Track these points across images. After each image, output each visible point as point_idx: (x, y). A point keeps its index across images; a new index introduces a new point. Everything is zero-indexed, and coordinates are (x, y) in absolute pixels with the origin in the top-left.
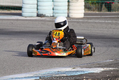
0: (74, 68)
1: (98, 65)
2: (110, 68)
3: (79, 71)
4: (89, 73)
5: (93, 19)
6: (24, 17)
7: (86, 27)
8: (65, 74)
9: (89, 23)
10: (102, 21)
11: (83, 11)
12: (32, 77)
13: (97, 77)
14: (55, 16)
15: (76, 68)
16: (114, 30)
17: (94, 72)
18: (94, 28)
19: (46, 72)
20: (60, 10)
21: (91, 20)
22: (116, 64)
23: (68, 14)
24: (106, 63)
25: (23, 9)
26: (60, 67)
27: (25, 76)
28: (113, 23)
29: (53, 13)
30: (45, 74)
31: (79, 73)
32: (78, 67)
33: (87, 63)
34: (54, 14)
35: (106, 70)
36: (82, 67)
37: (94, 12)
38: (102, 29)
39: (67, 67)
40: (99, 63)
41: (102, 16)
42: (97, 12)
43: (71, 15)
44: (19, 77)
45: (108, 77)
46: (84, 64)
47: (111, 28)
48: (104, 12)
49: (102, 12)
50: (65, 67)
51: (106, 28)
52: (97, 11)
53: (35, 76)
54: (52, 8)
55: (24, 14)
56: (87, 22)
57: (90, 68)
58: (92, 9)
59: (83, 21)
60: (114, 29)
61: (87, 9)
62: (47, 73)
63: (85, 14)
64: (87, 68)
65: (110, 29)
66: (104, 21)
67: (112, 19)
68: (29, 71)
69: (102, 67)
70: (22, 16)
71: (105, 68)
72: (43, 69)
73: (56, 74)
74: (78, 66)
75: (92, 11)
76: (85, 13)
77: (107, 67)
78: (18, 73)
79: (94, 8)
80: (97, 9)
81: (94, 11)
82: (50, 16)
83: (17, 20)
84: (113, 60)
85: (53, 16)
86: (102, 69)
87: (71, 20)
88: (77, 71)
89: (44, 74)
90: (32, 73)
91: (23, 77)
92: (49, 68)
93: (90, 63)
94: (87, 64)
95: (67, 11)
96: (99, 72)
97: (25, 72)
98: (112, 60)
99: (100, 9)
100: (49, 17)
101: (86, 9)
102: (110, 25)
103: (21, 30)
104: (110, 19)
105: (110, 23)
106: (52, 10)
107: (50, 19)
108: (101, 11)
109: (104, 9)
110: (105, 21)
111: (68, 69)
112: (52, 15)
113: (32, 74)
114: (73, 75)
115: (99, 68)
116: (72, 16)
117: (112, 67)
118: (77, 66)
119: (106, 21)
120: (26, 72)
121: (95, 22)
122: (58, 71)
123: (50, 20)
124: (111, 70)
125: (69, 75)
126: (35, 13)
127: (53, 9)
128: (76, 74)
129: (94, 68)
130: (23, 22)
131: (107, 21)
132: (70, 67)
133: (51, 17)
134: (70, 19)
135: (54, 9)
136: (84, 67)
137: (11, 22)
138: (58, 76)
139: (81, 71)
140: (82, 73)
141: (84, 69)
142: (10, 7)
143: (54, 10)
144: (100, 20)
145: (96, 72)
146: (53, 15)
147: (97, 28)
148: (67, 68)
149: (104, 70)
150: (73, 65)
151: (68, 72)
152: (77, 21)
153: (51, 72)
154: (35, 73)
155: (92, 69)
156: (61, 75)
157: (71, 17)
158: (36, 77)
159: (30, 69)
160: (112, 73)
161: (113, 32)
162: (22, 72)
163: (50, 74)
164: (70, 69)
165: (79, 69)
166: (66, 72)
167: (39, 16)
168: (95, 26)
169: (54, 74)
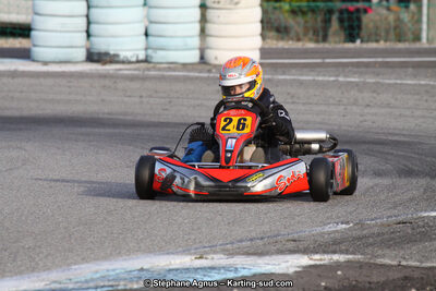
0: (201, 258)
1: (291, 245)
2: (336, 257)
3: (219, 269)
4: (255, 275)
5: (294, 71)
6: (38, 61)
9: (277, 84)
10: (326, 78)
11: (258, 42)
14: (154, 60)
15: (210, 256)
16: (367, 110)
17: (273, 271)
18: (293, 103)
19: (97, 272)
20: (171, 37)
21: (284, 73)
22: (359, 239)
23: (202, 51)
24: (322, 235)
25: (33, 33)
26: (150, 252)
28: (365, 83)
29: (146, 49)
30: (92, 280)
31: (216, 277)
32: (215, 252)
33: (254, 234)
34: (150, 52)
35: (318, 263)
36: (231, 254)
37: (299, 45)
38: (323, 108)
39: (177, 253)
40: (296, 236)
41: (328, 61)
42: (311, 45)
43: (211, 55)
45: (325, 288)
46: (241, 241)
47: (355, 103)
48: (336, 42)
49: (327, 45)
50: (168, 254)
51: (339, 103)
52: (310, 40)
53: (54, 286)
54: (143, 31)
55: (38, 52)
56: (269, 80)
57: (261, 254)
58: (292, 34)
60: (368, 105)
61: (273, 34)
62: (98, 275)
63: (264, 53)
64: (248, 254)
65: (355, 108)
66: (332, 79)
67: (363, 69)
68: (33, 270)
69: (305, 251)
70: (34, 61)
71: (317, 257)
72: (85, 260)
73: (131, 281)
74: (218, 248)
75: (291, 39)
76: (267, 46)
77: (325, 252)
79: (300, 30)
80: (311, 33)
81: (299, 40)
82: (134, 59)
83: (14, 74)
84: (347, 223)
85: (146, 61)
86: (305, 261)
87: (212, 75)
88: (212, 268)
89: (88, 278)
90: (44, 275)
92: (106, 258)
93: (262, 238)
94: (251, 240)
95: (196, 42)
96: (291, 271)
97: (16, 274)
98: (344, 226)
99: (321, 34)
100: (130, 62)
102: (352, 93)
103: (26, 113)
104: (355, 69)
105: (357, 84)
106: (144, 37)
107: (135, 70)
108: (325, 39)
109: (334, 34)
110: (337, 76)
111: (178, 261)
112: (142, 56)
113: (43, 280)
115: (296, 256)
116: (216, 58)
117: (341, 252)
118: (213, 249)
119: (341, 79)
120: (18, 272)
121: (301, 83)
122: (142, 269)
123: (136, 72)
124: (337, 262)
126: (82, 47)
127: (146, 35)
129: (274, 257)
130: (33, 81)
131: (346, 76)
132: (186, 251)
133: (138, 62)
134: (209, 71)
135: (150, 32)
136: (238, 254)
138: (135, 286)
139: (226, 269)
140: (231, 275)
141: (239, 261)
143: (150, 38)
144: (318, 75)
145: (281, 272)
146: (147, 56)
147: (304, 104)
148: (176, 257)
149: (312, 263)
150: (198, 246)
151: (177, 270)
153: (113, 270)
154: (54, 275)
155: (267, 257)
157: (213, 62)
159: (37, 259)
160: (339, 273)
161: (361, 119)
162: (4, 271)
163: (109, 281)
164: (185, 261)
165: (219, 260)
166: (170, 270)
167: (96, 58)
168: (298, 98)
169: (125, 279)
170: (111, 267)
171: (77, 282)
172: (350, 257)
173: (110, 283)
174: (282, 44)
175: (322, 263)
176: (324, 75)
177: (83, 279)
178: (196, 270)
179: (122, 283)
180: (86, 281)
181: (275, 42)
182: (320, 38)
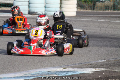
0: (65, 69)
1: (90, 66)
2: (102, 69)
3: (70, 72)
4: (80, 74)
5: (86, 18)
7: (79, 26)
8: (55, 74)
9: (81, 21)
10: (95, 20)
11: (76, 10)
12: (21, 77)
13: (89, 78)
14: (47, 14)
15: (67, 68)
16: (107, 29)
17: (85, 73)
18: (86, 27)
19: (37, 72)
20: (52, 8)
21: (83, 19)
22: (108, 64)
24: (98, 63)
26: (51, 67)
27: (14, 76)
28: (105, 22)
29: (45, 11)
30: (35, 74)
31: (70, 74)
32: (69, 67)
33: (79, 63)
35: (98, 71)
36: (73, 68)
37: (87, 11)
38: (95, 28)
39: (58, 67)
40: (91, 63)
41: (95, 15)
42: (90, 11)
44: (8, 77)
45: (100, 77)
46: (76, 64)
47: (103, 27)
48: (97, 10)
49: (94, 11)
50: (56, 67)
51: (99, 27)
52: (90, 9)
53: (25, 75)
56: (79, 20)
57: (82, 68)
59: (75, 20)
60: (107, 28)
61: (80, 8)
62: (37, 73)
63: (77, 13)
64: (78, 68)
67: (105, 18)
68: (19, 71)
69: (94, 67)
71: (97, 69)
72: (33, 69)
73: (46, 74)
74: (69, 66)
75: (85, 9)
77: (99, 68)
78: (7, 73)
79: (87, 7)
80: (90, 7)
81: (87, 9)
84: (105, 60)
86: (94, 70)
88: (68, 72)
89: (34, 73)
90: (22, 73)
91: (12, 76)
92: (39, 68)
93: (81, 64)
95: (59, 9)
96: (90, 73)
98: (104, 61)
99: (93, 8)
101: (78, 7)
102: (102, 24)
104: (103, 18)
105: (103, 22)
106: (44, 8)
108: (94, 9)
109: (96, 8)
111: (59, 69)
113: (22, 74)
114: (64, 75)
115: (91, 69)
117: (104, 68)
118: (68, 66)
119: (99, 20)
120: (15, 72)
121: (88, 21)
122: (49, 72)
124: (103, 71)
125: (60, 75)
126: (27, 10)
127: (45, 7)
128: (67, 75)
129: (85, 69)
131: (100, 20)
132: (61, 67)
136: (75, 68)
137: (2, 20)
138: (48, 76)
139: (72, 72)
140: (74, 74)
141: (76, 70)
142: (2, 4)
143: (46, 8)
145: (87, 73)
146: (45, 13)
147: (89, 27)
148: (58, 68)
149: (96, 71)
150: (64, 65)
151: (59, 72)
152: (69, 20)
153: (41, 72)
154: (25, 73)
155: (83, 69)
156: (51, 75)
158: (25, 77)
159: (20, 68)
160: (104, 73)
161: (105, 31)
162: (11, 71)
163: (40, 74)
164: (61, 69)
165: (70, 69)
166: (57, 72)
167: (31, 13)
168: (87, 25)
169: (45, 74)
170: (40, 71)
171: (31, 75)
172: (106, 69)
173: (41, 75)
174: (82, 10)
175: (99, 71)
176: (94, 19)
177: (33, 74)
178: (64, 72)
179: (44, 75)
180: (34, 74)
181: (80, 10)
182: (93, 9)
